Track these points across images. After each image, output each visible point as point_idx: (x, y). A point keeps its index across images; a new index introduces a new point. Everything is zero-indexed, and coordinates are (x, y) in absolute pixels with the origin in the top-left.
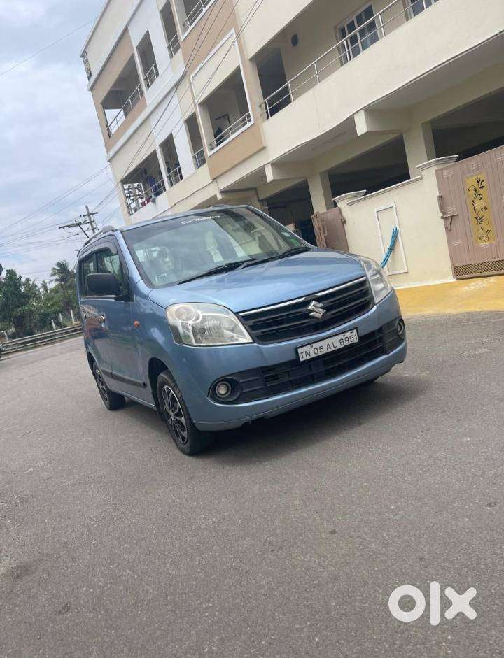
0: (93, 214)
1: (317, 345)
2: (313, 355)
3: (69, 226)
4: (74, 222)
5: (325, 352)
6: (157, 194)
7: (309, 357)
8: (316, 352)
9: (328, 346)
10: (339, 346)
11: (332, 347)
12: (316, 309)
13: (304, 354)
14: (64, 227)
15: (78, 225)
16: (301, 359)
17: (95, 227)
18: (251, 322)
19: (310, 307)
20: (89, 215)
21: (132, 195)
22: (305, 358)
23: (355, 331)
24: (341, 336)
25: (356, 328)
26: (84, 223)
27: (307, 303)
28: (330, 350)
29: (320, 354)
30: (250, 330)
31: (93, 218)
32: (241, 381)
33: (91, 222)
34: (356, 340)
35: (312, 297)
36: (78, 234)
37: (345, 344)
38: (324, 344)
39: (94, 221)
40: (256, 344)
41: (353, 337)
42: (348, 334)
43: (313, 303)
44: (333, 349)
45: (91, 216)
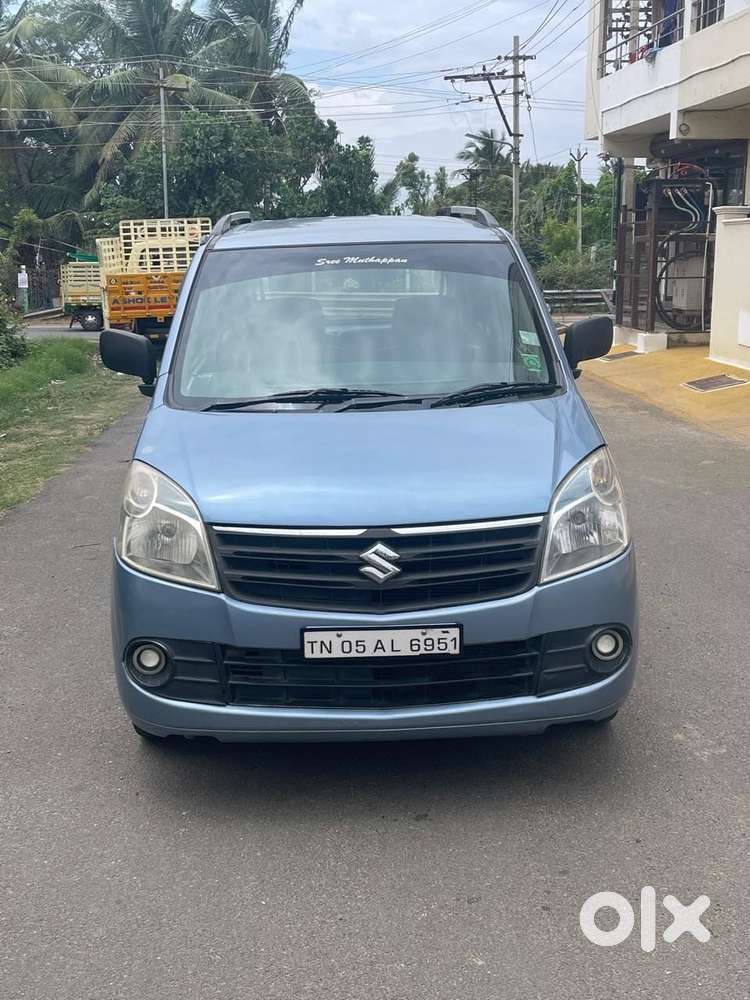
0: (525, 58)
1: (352, 636)
2: (337, 653)
3: (467, 78)
4: (479, 71)
5: (369, 653)
6: (666, 42)
7: (326, 655)
8: (347, 649)
9: (379, 645)
10: (406, 651)
11: (388, 647)
12: (380, 562)
13: (317, 647)
14: (452, 78)
15: (487, 77)
16: (308, 654)
17: (521, 88)
18: (231, 549)
19: (369, 554)
20: (516, 58)
21: (627, 25)
22: (317, 655)
23: (457, 630)
24: (416, 634)
25: (460, 626)
26: (502, 75)
27: (364, 543)
28: (380, 653)
29: (354, 654)
30: (222, 565)
31: (522, 66)
32: (176, 658)
33: (516, 77)
34: (453, 650)
35: (379, 534)
36: (481, 99)
37: (422, 651)
38: (370, 638)
39: (523, 76)
40: (222, 597)
41: (448, 642)
42: (435, 634)
43: (380, 547)
44: (389, 653)
45: (521, 61)
